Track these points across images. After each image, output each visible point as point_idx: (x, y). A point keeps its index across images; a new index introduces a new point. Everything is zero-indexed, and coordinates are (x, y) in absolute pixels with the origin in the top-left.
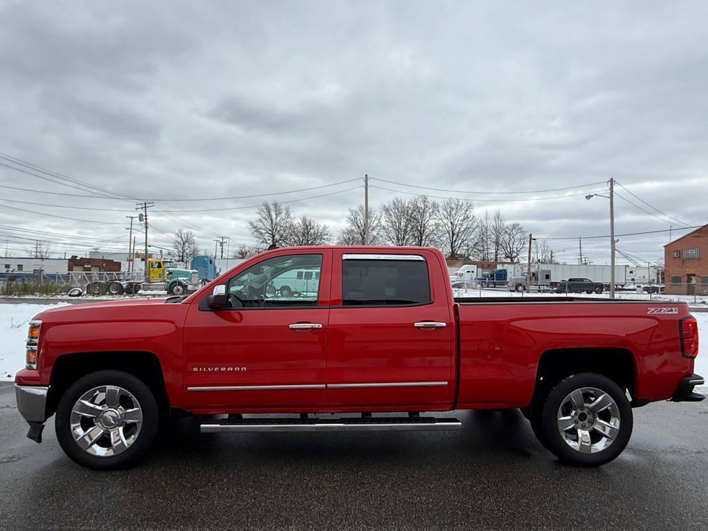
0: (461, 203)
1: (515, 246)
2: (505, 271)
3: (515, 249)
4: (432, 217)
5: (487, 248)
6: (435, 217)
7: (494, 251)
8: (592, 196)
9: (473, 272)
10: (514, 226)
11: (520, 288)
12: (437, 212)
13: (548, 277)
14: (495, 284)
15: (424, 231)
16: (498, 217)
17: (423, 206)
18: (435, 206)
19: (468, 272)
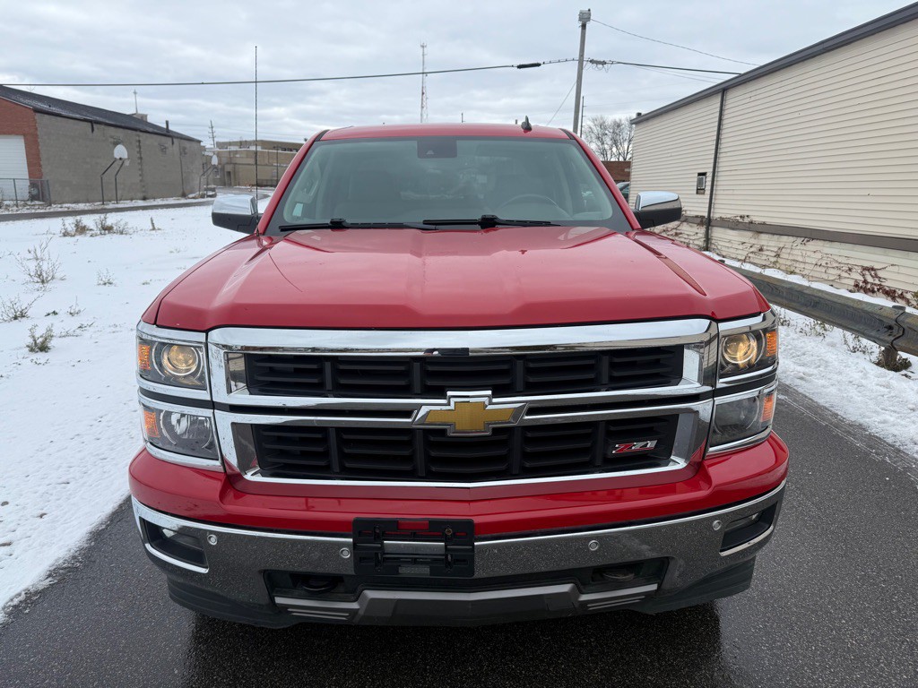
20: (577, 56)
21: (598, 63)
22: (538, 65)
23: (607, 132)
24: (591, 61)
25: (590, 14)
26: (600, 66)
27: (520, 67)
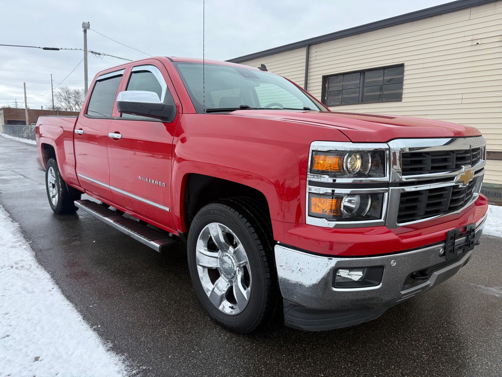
20: (83, 48)
21: (96, 53)
22: (58, 49)
23: (71, 96)
24: (91, 52)
25: (89, 25)
26: (98, 55)
27: (45, 49)
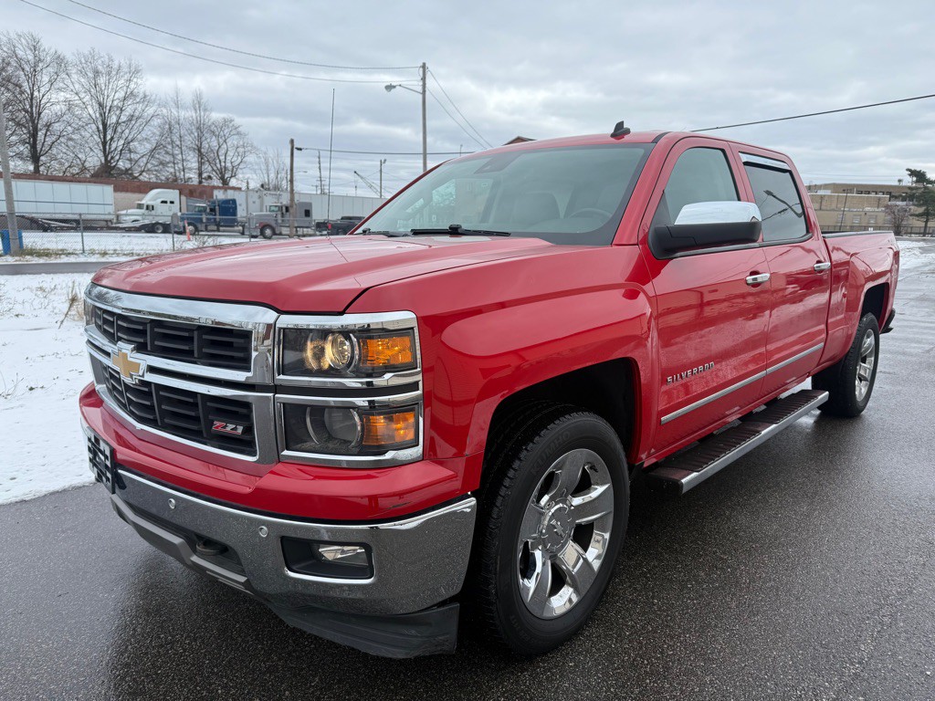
0: (116, 63)
1: (228, 158)
2: (234, 201)
3: (229, 165)
4: (56, 85)
5: (183, 160)
6: (61, 85)
7: (195, 165)
8: (394, 87)
9: (172, 202)
10: (226, 122)
11: (268, 232)
12: (64, 76)
13: (308, 213)
14: (218, 225)
15: (39, 114)
16: (198, 104)
17: (31, 57)
18: (60, 61)
19: (162, 202)
